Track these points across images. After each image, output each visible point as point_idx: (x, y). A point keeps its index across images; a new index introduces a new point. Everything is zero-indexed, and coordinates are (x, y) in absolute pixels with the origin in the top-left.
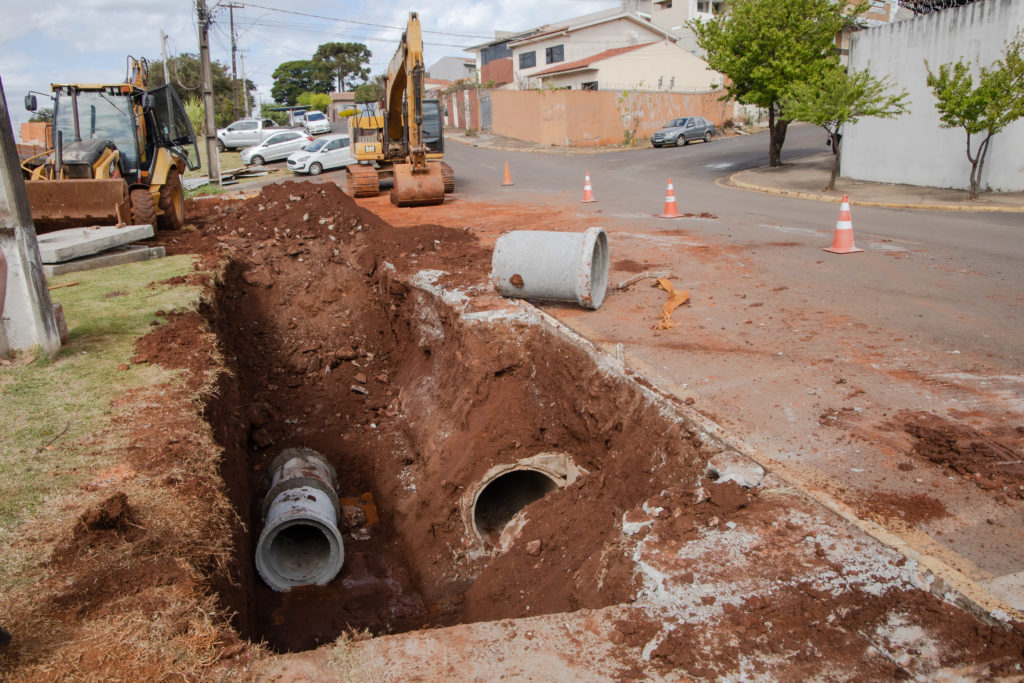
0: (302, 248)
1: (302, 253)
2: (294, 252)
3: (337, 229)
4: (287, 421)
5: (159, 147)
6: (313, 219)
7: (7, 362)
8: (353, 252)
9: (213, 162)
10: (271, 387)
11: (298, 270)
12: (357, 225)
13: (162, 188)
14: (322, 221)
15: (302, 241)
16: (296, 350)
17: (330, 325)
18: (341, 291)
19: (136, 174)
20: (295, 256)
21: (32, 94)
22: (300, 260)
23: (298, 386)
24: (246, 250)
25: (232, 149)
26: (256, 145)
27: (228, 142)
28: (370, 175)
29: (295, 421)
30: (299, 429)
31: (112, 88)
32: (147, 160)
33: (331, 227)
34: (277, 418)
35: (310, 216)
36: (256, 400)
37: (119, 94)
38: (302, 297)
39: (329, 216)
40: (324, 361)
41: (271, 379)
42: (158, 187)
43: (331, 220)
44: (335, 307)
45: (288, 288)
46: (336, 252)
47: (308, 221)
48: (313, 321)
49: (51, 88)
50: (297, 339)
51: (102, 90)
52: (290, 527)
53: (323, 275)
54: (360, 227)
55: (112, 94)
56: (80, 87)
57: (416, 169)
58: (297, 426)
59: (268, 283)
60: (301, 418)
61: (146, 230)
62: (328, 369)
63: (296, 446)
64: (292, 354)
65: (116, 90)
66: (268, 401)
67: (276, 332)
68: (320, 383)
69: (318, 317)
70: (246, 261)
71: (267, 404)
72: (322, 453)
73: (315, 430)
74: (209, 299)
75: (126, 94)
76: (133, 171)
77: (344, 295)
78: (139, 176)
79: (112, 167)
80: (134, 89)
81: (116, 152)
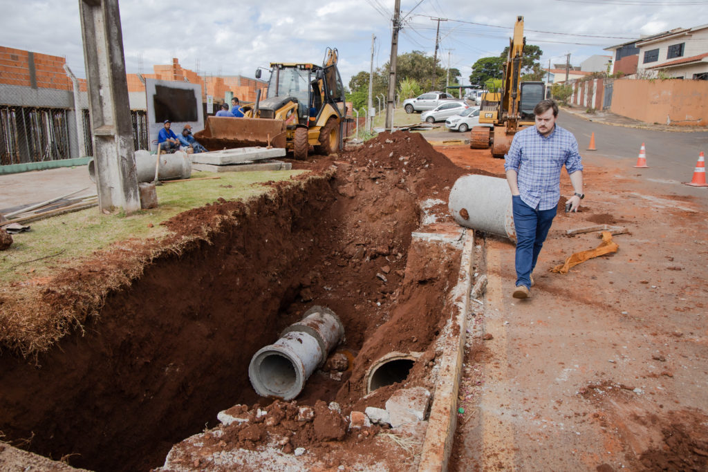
0: (380, 175)
1: (379, 178)
2: (374, 177)
3: (409, 165)
4: (325, 288)
5: (326, 103)
6: (396, 156)
7: (108, 212)
8: (414, 182)
9: (389, 117)
10: (326, 263)
11: (373, 190)
12: (425, 164)
13: (322, 128)
14: (401, 159)
15: (383, 170)
16: (352, 242)
17: (381, 229)
18: (396, 207)
19: (306, 119)
20: (374, 179)
21: (259, 68)
22: (377, 182)
23: (343, 266)
24: (347, 172)
25: (419, 112)
26: (431, 109)
27: (416, 107)
28: (483, 133)
29: (330, 289)
30: (330, 295)
31: (301, 65)
32: (315, 111)
33: (406, 163)
34: (320, 284)
35: (394, 154)
36: (313, 270)
37: (305, 69)
38: (370, 208)
39: (407, 156)
40: (368, 253)
41: (328, 259)
42: (320, 128)
43: (407, 158)
44: (389, 217)
45: (363, 200)
46: (403, 180)
47: (392, 157)
48: (371, 225)
49: (270, 65)
50: (356, 235)
51: (295, 67)
53: (387, 194)
54: (427, 166)
55: (301, 69)
56: (284, 65)
57: (509, 131)
58: (330, 292)
59: (351, 195)
60: (335, 287)
61: (281, 152)
62: (368, 259)
63: (322, 305)
64: (348, 244)
65: (303, 67)
66: (321, 272)
67: (345, 228)
68: (359, 267)
69: (375, 223)
70: (344, 179)
71: (319, 274)
72: (337, 314)
73: (338, 297)
74: (272, 197)
75: (309, 69)
76: (305, 116)
77: (398, 210)
78: (308, 120)
79: (290, 113)
80: (314, 66)
81: (297, 104)
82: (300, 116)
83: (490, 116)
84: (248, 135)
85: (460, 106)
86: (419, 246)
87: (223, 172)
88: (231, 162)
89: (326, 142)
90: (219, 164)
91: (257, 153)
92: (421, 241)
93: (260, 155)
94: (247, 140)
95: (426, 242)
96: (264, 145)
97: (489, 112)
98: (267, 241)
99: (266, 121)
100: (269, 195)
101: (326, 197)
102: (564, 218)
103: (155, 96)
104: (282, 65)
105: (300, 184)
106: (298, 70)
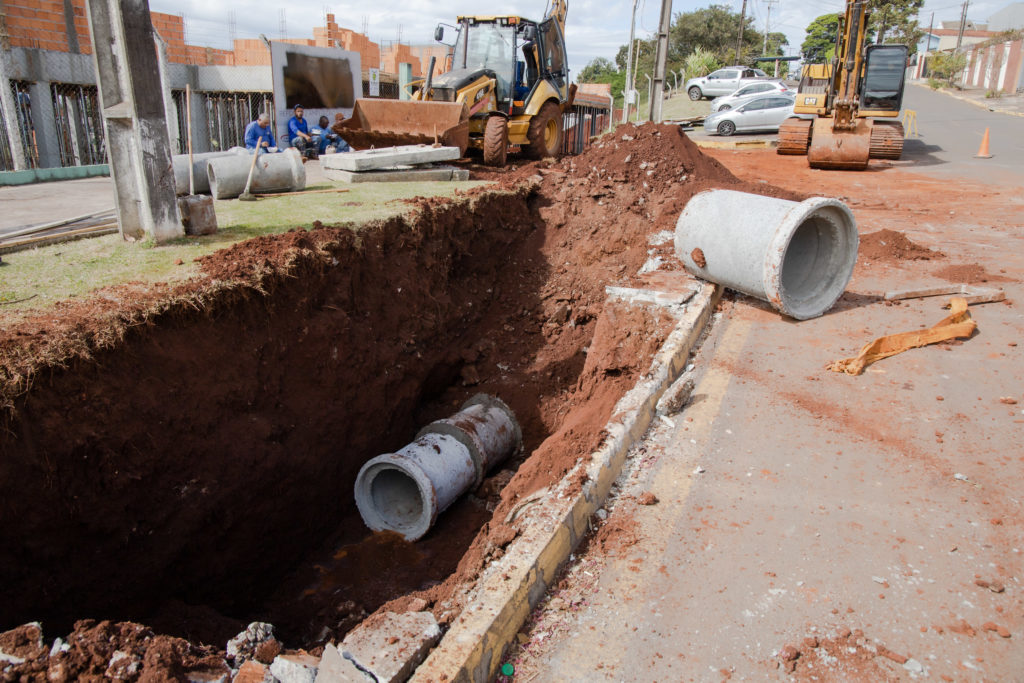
0: (606, 191)
1: (604, 195)
2: (595, 194)
3: (655, 176)
4: (499, 366)
5: (542, 79)
6: (635, 161)
8: (660, 203)
9: (655, 105)
10: (506, 327)
11: (594, 213)
12: (681, 175)
13: (533, 118)
14: (643, 165)
15: (611, 184)
16: (551, 296)
17: (598, 277)
18: (626, 243)
19: (508, 103)
20: (597, 198)
21: (441, 26)
22: (600, 203)
23: (533, 333)
24: (557, 186)
25: (710, 98)
26: (728, 94)
27: (706, 90)
28: (798, 130)
29: (506, 368)
30: (504, 377)
31: (501, 19)
32: (521, 92)
33: (649, 173)
34: (492, 359)
35: (632, 159)
36: (487, 337)
37: (508, 25)
38: (585, 244)
39: (652, 161)
40: (573, 314)
41: (510, 321)
42: (530, 118)
43: (652, 165)
44: (613, 259)
45: (576, 231)
46: (641, 200)
47: (629, 163)
48: (585, 269)
49: (457, 20)
50: (559, 285)
51: (494, 22)
52: (390, 470)
53: (614, 222)
54: (684, 177)
55: (503, 25)
56: (478, 19)
58: (506, 373)
59: (558, 222)
60: (515, 366)
61: (453, 152)
62: (572, 323)
63: (490, 392)
64: (546, 298)
65: (505, 22)
66: (497, 340)
67: (543, 274)
68: (556, 336)
69: (592, 266)
70: (551, 197)
71: (493, 344)
72: (512, 408)
73: (516, 382)
74: (411, 221)
75: (514, 25)
76: (507, 100)
77: (628, 248)
78: (511, 105)
79: (481, 94)
80: (522, 20)
81: (493, 80)
82: (500, 99)
83: (812, 101)
84: (414, 126)
85: (774, 88)
86: (615, 311)
87: (361, 181)
88: (373, 168)
89: (538, 140)
90: (354, 169)
91: (415, 154)
92: (619, 301)
93: (418, 156)
94: (407, 135)
95: (627, 303)
96: (429, 141)
97: (811, 95)
98: (399, 290)
99: (439, 105)
100: (406, 218)
101: (518, 224)
102: (892, 270)
103: (285, 69)
104: (474, 19)
105: (467, 202)
106: (498, 26)
